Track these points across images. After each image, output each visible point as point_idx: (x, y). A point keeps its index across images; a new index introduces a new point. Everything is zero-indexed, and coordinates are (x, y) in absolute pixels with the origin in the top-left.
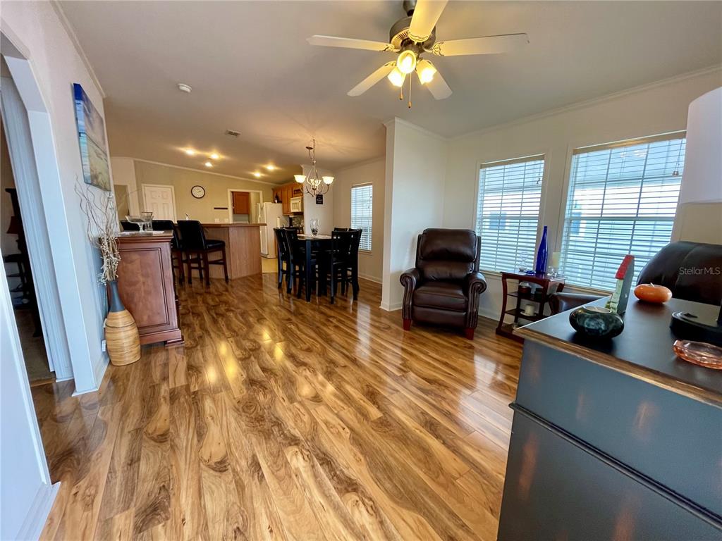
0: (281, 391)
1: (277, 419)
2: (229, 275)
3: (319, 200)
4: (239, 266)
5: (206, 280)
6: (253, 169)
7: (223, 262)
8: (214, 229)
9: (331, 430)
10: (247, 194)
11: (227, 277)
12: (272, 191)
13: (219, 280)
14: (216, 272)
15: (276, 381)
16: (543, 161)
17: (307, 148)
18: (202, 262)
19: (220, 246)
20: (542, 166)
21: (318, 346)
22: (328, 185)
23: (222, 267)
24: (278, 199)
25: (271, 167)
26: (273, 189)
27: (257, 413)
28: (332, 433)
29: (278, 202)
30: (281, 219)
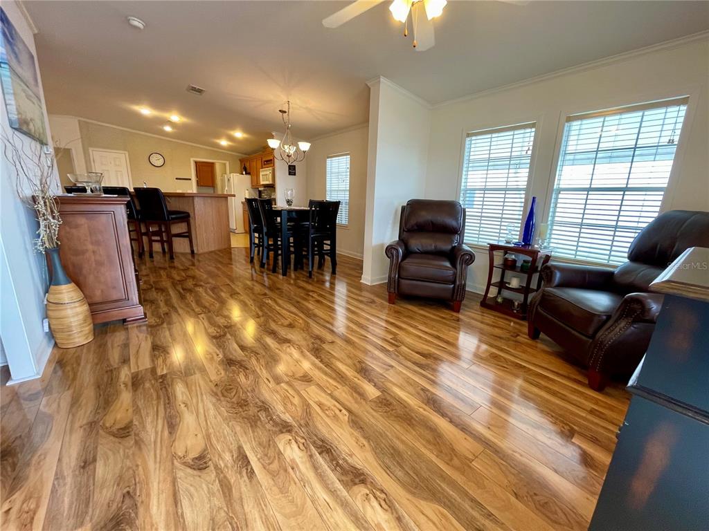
0: (264, 371)
1: (263, 402)
2: (195, 249)
3: (292, 170)
4: (205, 239)
5: (170, 254)
6: (219, 136)
7: (188, 235)
8: (177, 199)
9: (327, 412)
10: (212, 165)
11: (193, 252)
12: (239, 162)
13: (184, 254)
14: (180, 246)
15: (258, 360)
16: (534, 130)
17: (280, 111)
18: (164, 234)
19: (185, 217)
20: (533, 134)
21: (301, 321)
22: (304, 152)
23: (186, 240)
24: (246, 170)
25: (239, 134)
26: (240, 160)
27: (239, 397)
28: (328, 416)
29: (246, 174)
30: (249, 192)
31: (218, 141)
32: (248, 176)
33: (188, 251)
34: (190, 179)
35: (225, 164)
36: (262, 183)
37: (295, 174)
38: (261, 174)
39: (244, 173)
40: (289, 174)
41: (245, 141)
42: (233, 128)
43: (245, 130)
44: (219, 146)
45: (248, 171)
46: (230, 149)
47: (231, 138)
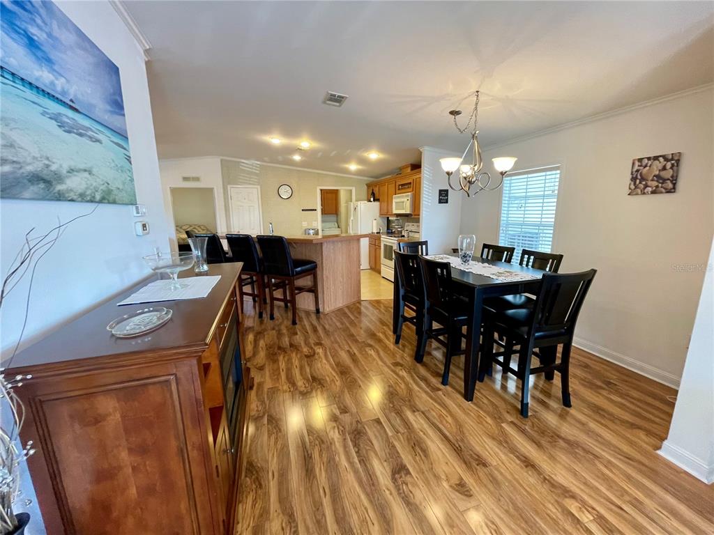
3: (443, 196)
6: (347, 160)
7: (313, 290)
10: (336, 192)
12: (366, 186)
17: (452, 113)
19: (311, 268)
24: (374, 196)
25: (374, 155)
29: (374, 200)
30: (378, 224)
31: (347, 166)
32: (377, 204)
33: (312, 308)
34: (316, 210)
35: (351, 191)
36: (395, 211)
37: (447, 202)
38: (394, 200)
39: (372, 199)
40: (440, 202)
41: (380, 162)
42: (367, 147)
43: (382, 149)
44: (347, 171)
45: (377, 197)
46: (359, 173)
47: (362, 161)
